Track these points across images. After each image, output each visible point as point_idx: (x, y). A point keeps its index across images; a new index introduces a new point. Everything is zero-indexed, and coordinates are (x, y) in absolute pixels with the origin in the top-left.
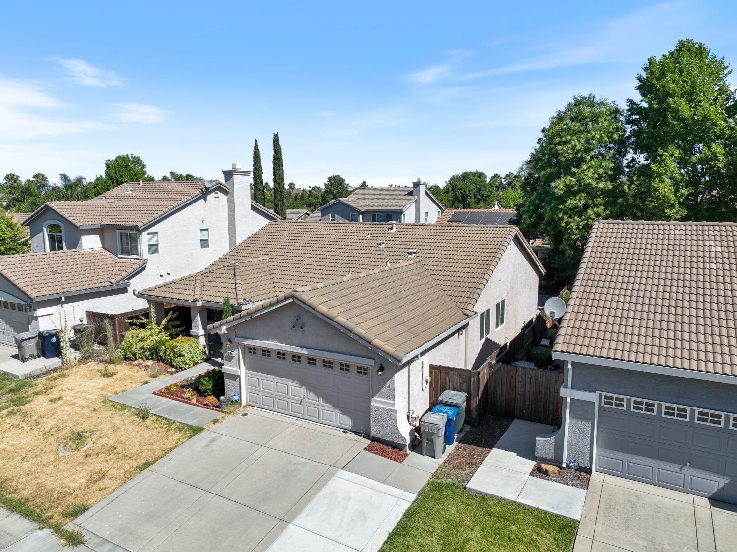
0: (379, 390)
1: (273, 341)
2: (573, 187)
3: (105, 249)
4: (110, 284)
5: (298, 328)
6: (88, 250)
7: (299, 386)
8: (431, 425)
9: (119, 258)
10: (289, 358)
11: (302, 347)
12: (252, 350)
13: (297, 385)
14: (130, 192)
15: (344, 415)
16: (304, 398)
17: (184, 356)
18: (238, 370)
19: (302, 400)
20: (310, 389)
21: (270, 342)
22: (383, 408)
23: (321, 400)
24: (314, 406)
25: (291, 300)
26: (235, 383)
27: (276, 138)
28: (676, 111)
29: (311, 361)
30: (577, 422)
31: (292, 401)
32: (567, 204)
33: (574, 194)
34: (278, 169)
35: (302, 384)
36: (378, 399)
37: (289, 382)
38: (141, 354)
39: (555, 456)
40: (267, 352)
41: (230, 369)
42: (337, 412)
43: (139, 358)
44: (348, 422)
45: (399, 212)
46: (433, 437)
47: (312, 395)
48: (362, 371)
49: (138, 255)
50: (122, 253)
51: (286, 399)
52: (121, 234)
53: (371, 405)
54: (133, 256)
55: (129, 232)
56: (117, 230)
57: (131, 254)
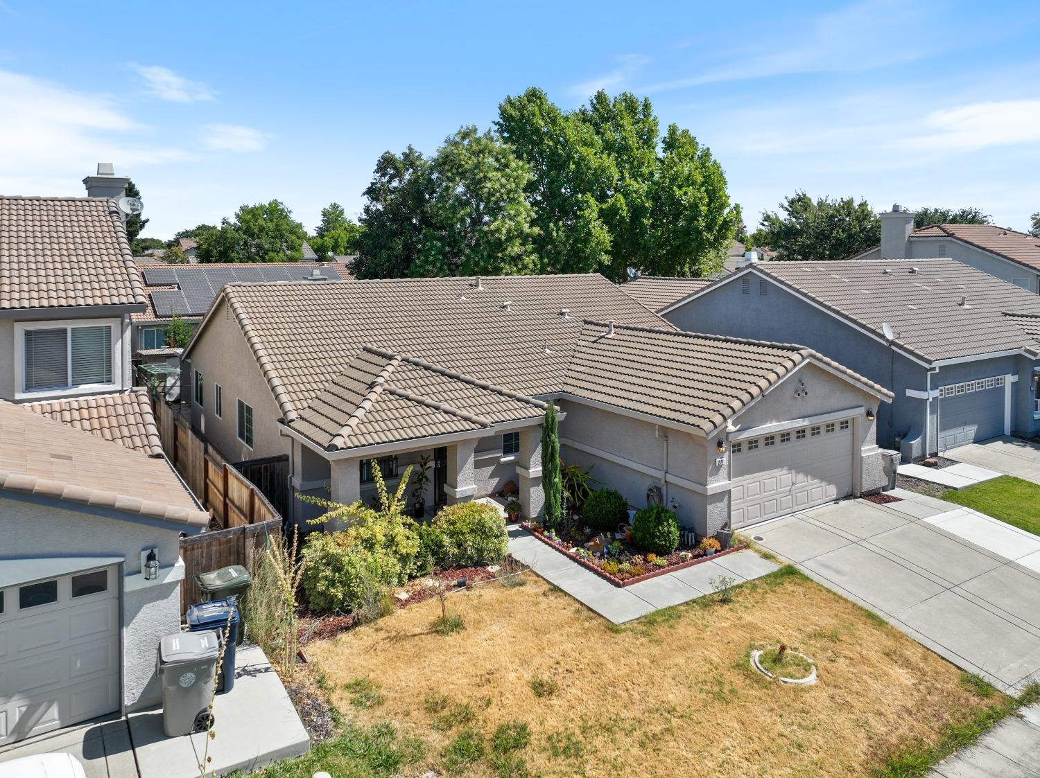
0: (865, 438)
5: (802, 394)
7: (789, 471)
9: (15, 402)
10: (778, 441)
11: (804, 417)
12: (736, 448)
15: (829, 485)
16: (793, 484)
18: (729, 482)
19: (790, 489)
20: (799, 470)
23: (809, 478)
24: (803, 489)
25: (807, 361)
26: (722, 503)
29: (801, 434)
31: (781, 495)
35: (790, 468)
36: (865, 448)
37: (778, 472)
39: (922, 452)
40: (753, 444)
41: (714, 487)
42: (824, 485)
44: (834, 491)
47: (801, 477)
48: (844, 424)
49: (109, 381)
50: (28, 388)
51: (775, 497)
52: (28, 334)
53: (862, 458)
54: (84, 388)
55: (69, 326)
56: (15, 324)
57: (76, 384)
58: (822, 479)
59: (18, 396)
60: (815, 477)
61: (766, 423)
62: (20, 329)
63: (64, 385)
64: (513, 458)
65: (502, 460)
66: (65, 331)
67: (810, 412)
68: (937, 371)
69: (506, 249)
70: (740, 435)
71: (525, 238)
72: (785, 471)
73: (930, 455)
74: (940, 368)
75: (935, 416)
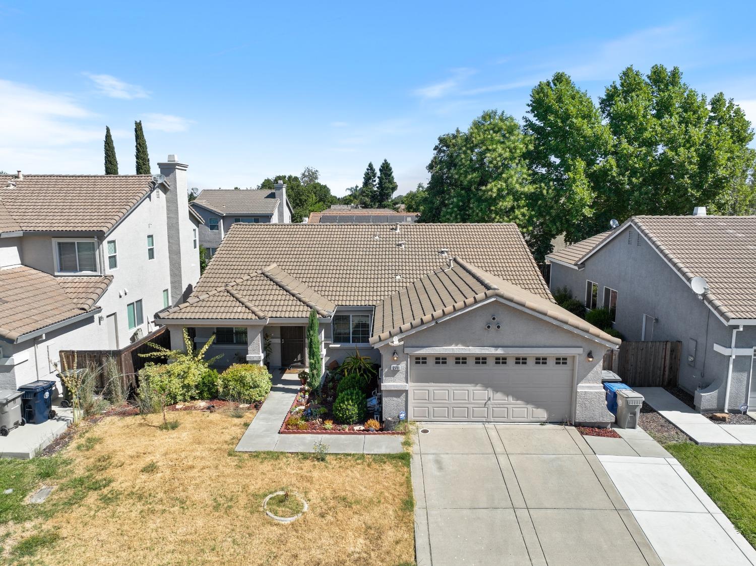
0: (585, 376)
1: (457, 345)
2: (503, 190)
3: (26, 266)
4: (83, 311)
5: (493, 327)
6: (8, 268)
7: (484, 388)
8: (636, 399)
9: (55, 276)
10: (471, 362)
11: (497, 347)
12: (421, 360)
13: (480, 388)
14: (12, 187)
15: (538, 408)
16: (489, 399)
17: (258, 386)
18: (406, 384)
19: (486, 403)
20: (496, 389)
21: (453, 347)
22: (592, 393)
23: (511, 398)
24: (502, 406)
25: (493, 299)
26: (399, 400)
27: (138, 130)
28: (578, 129)
29: (501, 360)
30: (737, 374)
31: (473, 406)
32: (499, 206)
33: (503, 197)
34: (144, 164)
35: (486, 386)
36: (583, 385)
37: (470, 387)
38: (184, 395)
39: (717, 406)
40: (441, 360)
41: (393, 385)
42: (530, 407)
43: (180, 400)
44: (543, 414)
45: (268, 216)
46: (636, 410)
47: (499, 395)
48: (561, 361)
49: (95, 271)
50: (61, 270)
51: (467, 406)
52: (59, 244)
53: (577, 392)
54: (84, 273)
55: (76, 241)
56: (53, 239)
57: (81, 270)
58: (528, 402)
59: (56, 274)
60: (517, 397)
61: (450, 345)
62: (55, 241)
63: (76, 271)
64: (339, 346)
65: (331, 346)
66: (74, 243)
67: (506, 344)
68: (741, 329)
69: (498, 204)
70: (417, 350)
71: (517, 196)
72: (478, 387)
73: (728, 410)
74: (744, 326)
75: (745, 375)
